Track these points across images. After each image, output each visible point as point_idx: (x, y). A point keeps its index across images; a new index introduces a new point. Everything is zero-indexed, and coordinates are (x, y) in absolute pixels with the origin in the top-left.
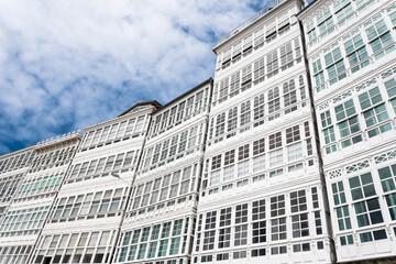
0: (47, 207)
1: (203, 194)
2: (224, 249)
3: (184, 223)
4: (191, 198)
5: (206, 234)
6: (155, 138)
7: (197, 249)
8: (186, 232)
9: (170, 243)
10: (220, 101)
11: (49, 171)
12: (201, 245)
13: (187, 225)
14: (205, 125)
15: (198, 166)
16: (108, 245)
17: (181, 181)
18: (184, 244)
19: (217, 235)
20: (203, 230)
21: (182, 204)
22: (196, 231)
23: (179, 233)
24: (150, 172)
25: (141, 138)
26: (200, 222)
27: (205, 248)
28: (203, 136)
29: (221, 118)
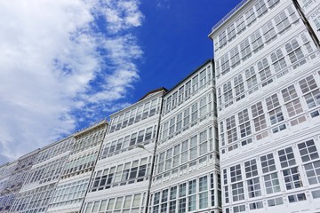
0: (87, 180)
1: (223, 152)
2: (255, 198)
3: (209, 179)
4: (211, 156)
5: (234, 186)
6: (169, 114)
7: (227, 201)
8: (212, 186)
9: (198, 198)
10: (223, 73)
11: (86, 151)
12: (231, 197)
13: (212, 181)
14: (212, 95)
15: (213, 129)
16: (141, 206)
17: (198, 144)
18: (213, 198)
19: (246, 186)
20: (229, 183)
21: (204, 163)
22: (223, 185)
23: (206, 188)
24: (169, 141)
25: (157, 116)
26: (225, 176)
27: (235, 199)
28: (212, 104)
29: (227, 86)
